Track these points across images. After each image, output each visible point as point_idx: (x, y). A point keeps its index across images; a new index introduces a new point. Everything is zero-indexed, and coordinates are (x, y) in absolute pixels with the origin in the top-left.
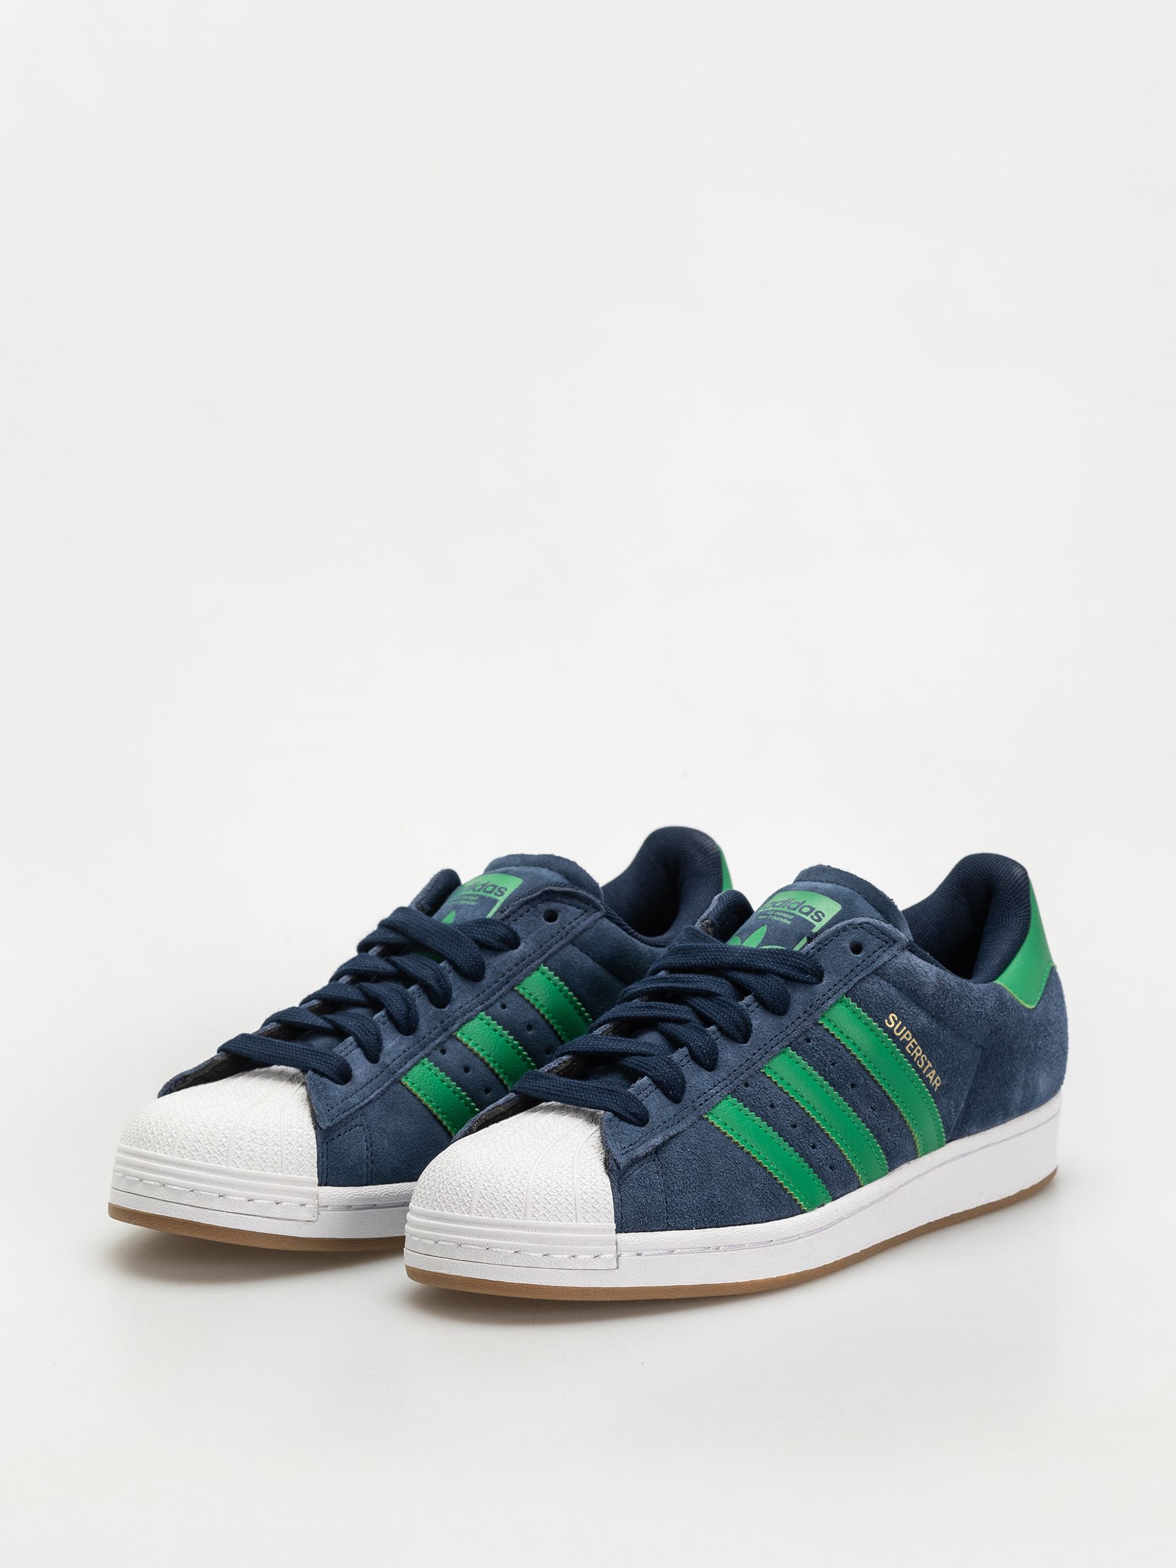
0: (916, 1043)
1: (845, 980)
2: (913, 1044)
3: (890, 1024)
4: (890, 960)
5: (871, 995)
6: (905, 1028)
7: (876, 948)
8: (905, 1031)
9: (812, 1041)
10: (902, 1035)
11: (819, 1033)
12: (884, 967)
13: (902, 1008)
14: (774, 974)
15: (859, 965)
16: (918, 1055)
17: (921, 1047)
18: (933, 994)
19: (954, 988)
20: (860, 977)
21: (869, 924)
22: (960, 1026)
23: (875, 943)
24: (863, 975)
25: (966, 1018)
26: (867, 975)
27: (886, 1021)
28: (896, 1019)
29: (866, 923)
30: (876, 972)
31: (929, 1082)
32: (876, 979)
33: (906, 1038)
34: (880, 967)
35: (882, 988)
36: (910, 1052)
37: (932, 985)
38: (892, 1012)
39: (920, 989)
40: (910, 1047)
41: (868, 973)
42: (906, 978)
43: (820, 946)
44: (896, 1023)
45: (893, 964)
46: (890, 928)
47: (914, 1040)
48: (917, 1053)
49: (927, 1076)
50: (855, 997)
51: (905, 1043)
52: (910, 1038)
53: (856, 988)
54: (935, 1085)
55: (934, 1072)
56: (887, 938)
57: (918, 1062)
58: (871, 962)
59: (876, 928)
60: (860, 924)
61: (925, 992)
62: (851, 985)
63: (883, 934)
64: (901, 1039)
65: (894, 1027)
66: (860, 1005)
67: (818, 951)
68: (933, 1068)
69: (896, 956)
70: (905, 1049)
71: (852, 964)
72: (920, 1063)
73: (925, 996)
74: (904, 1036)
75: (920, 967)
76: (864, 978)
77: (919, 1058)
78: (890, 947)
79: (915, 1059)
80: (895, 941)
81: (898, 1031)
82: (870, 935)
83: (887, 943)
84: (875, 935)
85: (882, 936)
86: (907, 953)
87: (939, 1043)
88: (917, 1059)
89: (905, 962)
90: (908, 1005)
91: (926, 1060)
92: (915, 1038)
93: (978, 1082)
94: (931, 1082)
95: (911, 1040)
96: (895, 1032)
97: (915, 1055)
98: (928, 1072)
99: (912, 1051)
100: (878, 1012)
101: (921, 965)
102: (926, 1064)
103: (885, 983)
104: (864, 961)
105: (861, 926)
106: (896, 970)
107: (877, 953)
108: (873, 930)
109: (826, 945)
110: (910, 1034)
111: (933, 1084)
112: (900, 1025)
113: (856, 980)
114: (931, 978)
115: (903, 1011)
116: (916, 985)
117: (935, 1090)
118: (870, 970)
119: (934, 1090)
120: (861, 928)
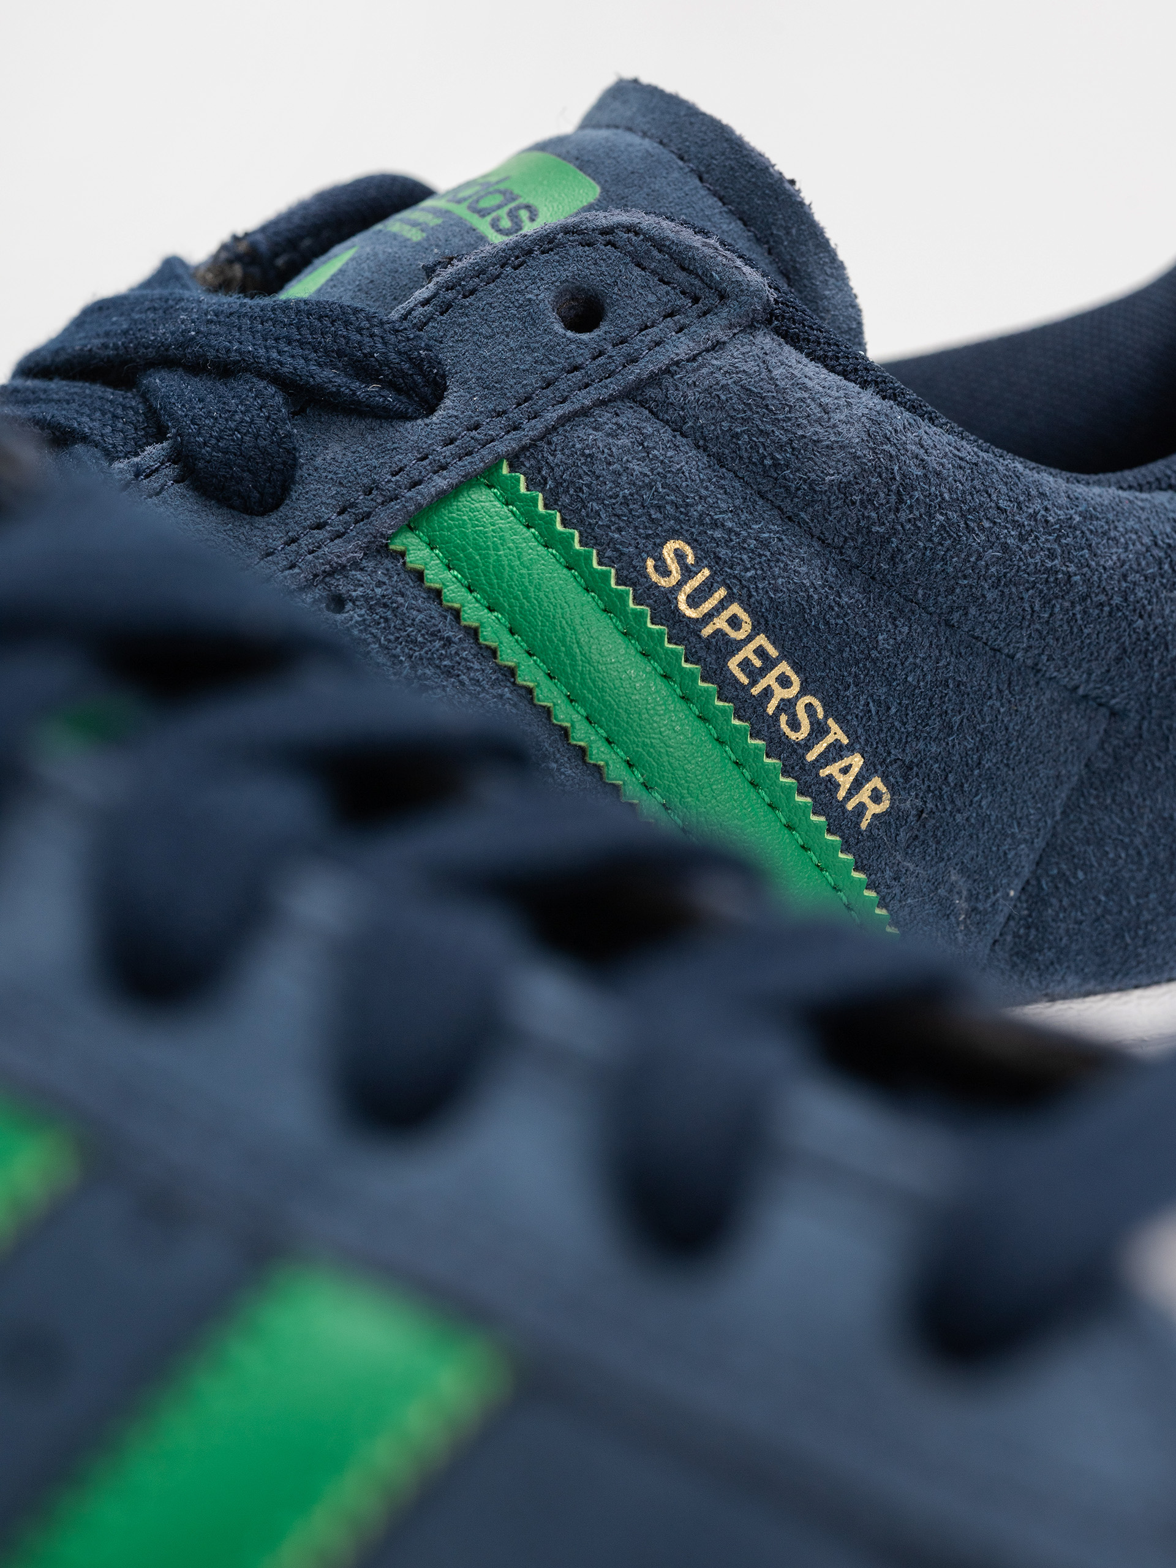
0: (773, 652)
1: (515, 415)
2: (760, 652)
3: (666, 573)
4: (694, 359)
5: (598, 468)
6: (722, 593)
7: (653, 314)
8: (722, 606)
9: (349, 606)
10: (709, 617)
11: (380, 584)
12: (667, 381)
13: (715, 524)
14: (261, 375)
15: (576, 368)
16: (780, 693)
17: (797, 668)
18: (844, 488)
19: (938, 474)
20: (567, 408)
21: (637, 234)
22: (973, 611)
23: (652, 299)
24: (584, 397)
25: (994, 586)
26: (602, 403)
27: (650, 563)
28: (690, 560)
29: (629, 229)
30: (634, 394)
31: (833, 796)
32: (630, 416)
33: (727, 629)
34: (654, 379)
35: (647, 450)
36: (744, 680)
37: (841, 455)
38: (675, 534)
39: (795, 463)
40: (745, 665)
41: (605, 394)
42: (745, 421)
43: (450, 295)
44: (688, 573)
45: (704, 371)
46: (709, 251)
47: (761, 640)
48: (776, 687)
49: (824, 773)
50: (540, 471)
51: (725, 646)
52: (747, 628)
53: (549, 443)
54: (861, 808)
55: (857, 761)
56: (697, 282)
57: (783, 718)
58: (622, 360)
59: (659, 244)
60: (605, 231)
61: (813, 476)
62: (532, 429)
63: (683, 269)
64: (707, 631)
65: (680, 584)
66: (556, 501)
67: (442, 314)
68: (851, 749)
69: (717, 346)
70: (724, 667)
71: (552, 363)
72: (795, 725)
73: (811, 488)
74: (720, 623)
75: (805, 388)
76: (585, 412)
77: (787, 706)
78: (705, 314)
79: (771, 709)
80: (723, 296)
81: (694, 600)
82: (637, 271)
83: (696, 300)
84: (654, 272)
85: (680, 276)
86: (766, 341)
87: (874, 661)
88: (779, 709)
89: (750, 366)
90: (744, 516)
91: (820, 714)
92: (765, 632)
93: (1081, 821)
94: (841, 794)
95: (750, 639)
96: (683, 606)
97: (768, 693)
98: (827, 758)
99: (755, 675)
100: (619, 530)
101: (810, 384)
102: (819, 730)
103: (666, 434)
104: (601, 354)
105: (609, 237)
106: (708, 391)
107: (653, 333)
108: (649, 251)
109: (473, 292)
110: (744, 616)
111: (850, 806)
112: (704, 583)
113: (552, 415)
114: (842, 428)
115: (718, 534)
116: (781, 448)
117: (864, 825)
118: (613, 386)
119: (858, 824)
120: (608, 243)
